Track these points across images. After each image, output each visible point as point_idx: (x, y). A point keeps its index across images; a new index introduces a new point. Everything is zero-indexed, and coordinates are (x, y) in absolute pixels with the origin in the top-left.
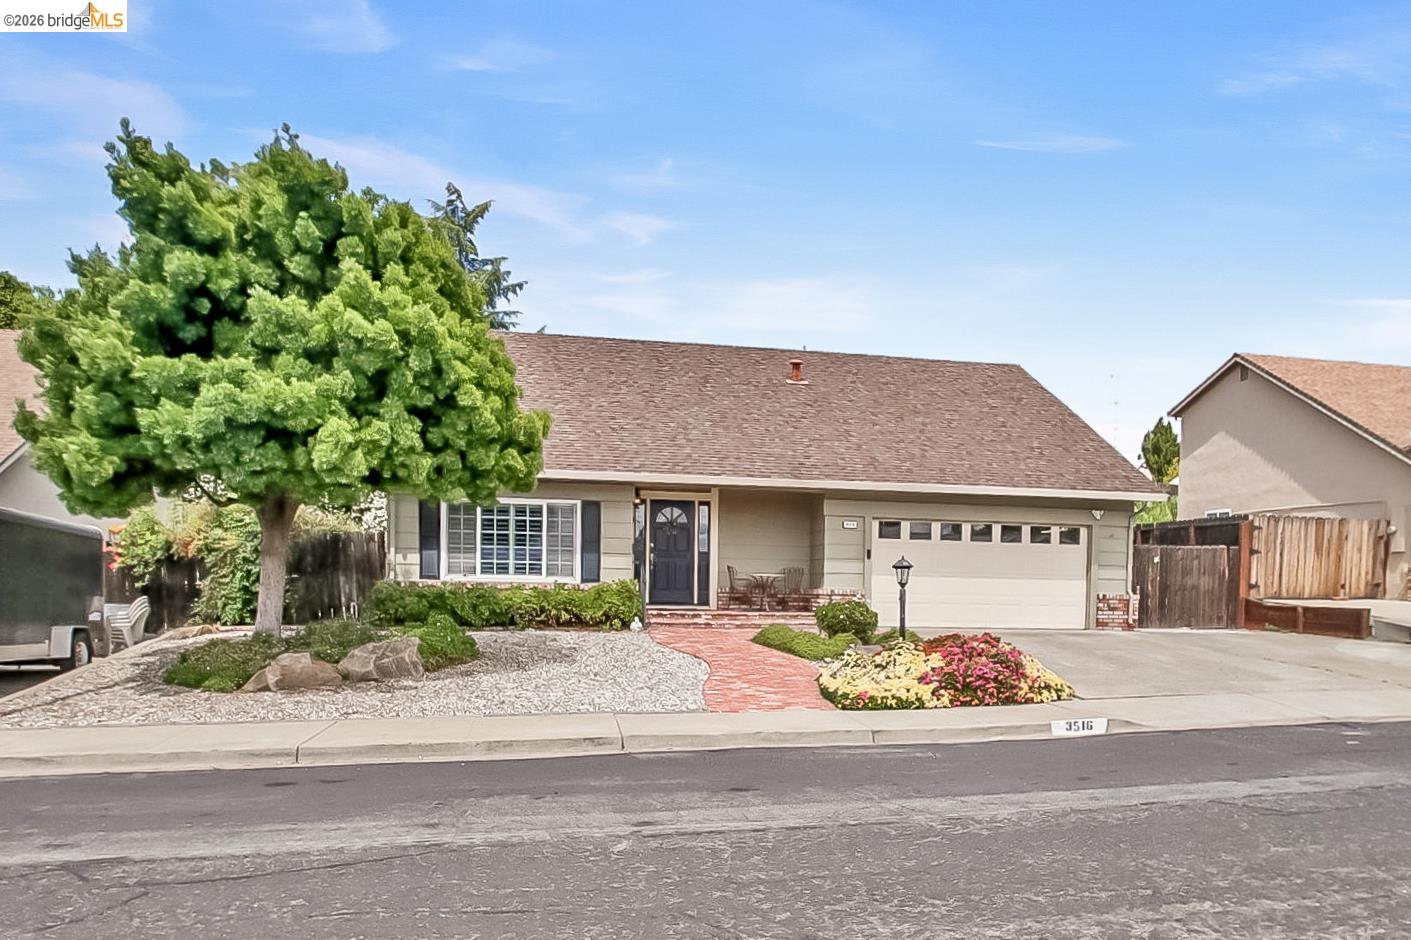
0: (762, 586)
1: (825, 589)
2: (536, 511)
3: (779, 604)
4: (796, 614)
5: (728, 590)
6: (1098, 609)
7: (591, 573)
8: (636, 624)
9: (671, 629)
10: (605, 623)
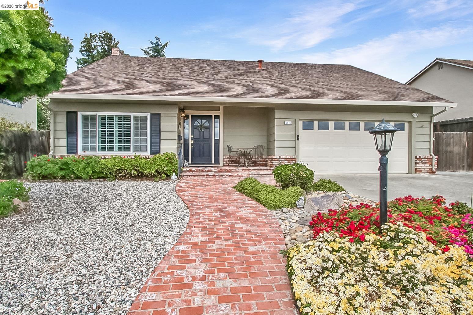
0: (244, 154)
1: (276, 156)
2: (128, 119)
3: (253, 163)
4: (261, 168)
5: (228, 157)
6: (416, 163)
7: (156, 149)
8: (174, 177)
9: (194, 178)
10: (157, 176)
